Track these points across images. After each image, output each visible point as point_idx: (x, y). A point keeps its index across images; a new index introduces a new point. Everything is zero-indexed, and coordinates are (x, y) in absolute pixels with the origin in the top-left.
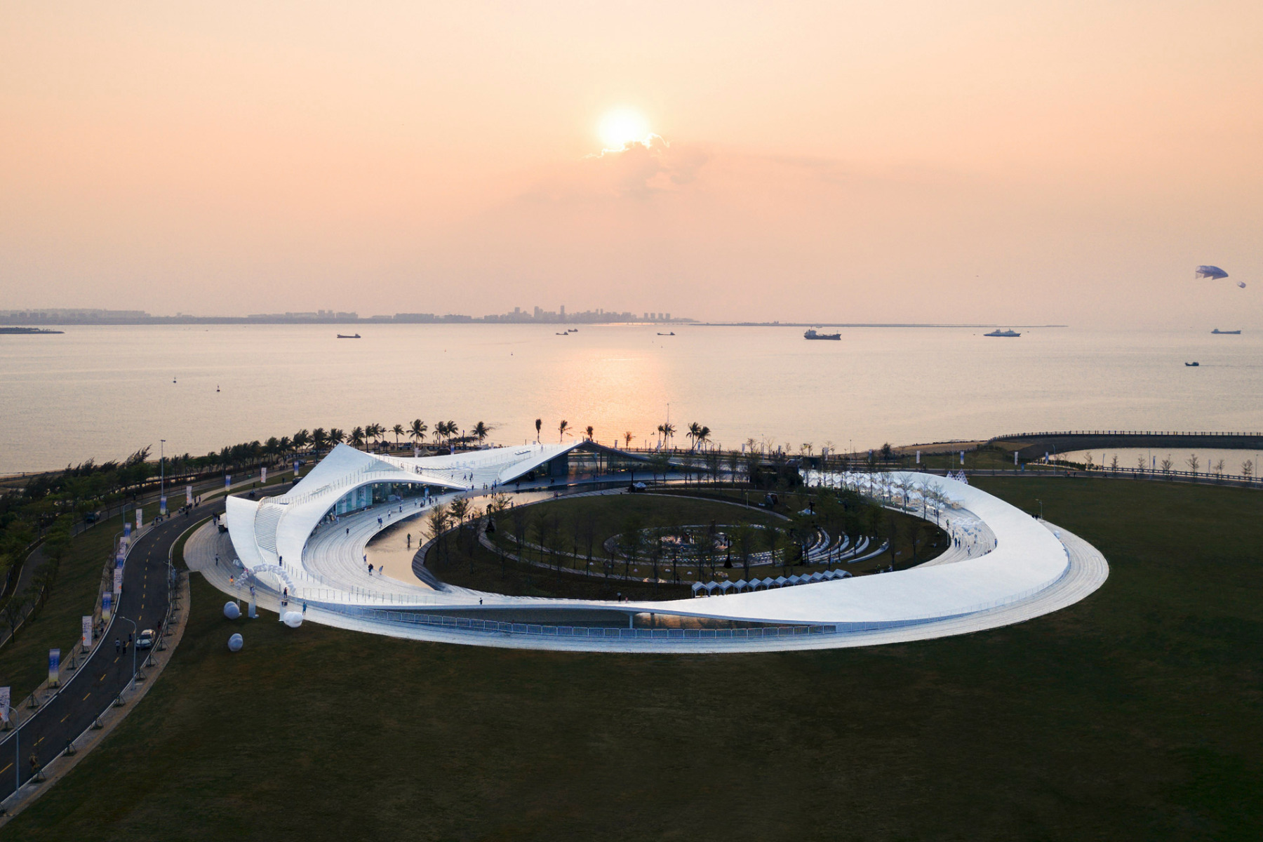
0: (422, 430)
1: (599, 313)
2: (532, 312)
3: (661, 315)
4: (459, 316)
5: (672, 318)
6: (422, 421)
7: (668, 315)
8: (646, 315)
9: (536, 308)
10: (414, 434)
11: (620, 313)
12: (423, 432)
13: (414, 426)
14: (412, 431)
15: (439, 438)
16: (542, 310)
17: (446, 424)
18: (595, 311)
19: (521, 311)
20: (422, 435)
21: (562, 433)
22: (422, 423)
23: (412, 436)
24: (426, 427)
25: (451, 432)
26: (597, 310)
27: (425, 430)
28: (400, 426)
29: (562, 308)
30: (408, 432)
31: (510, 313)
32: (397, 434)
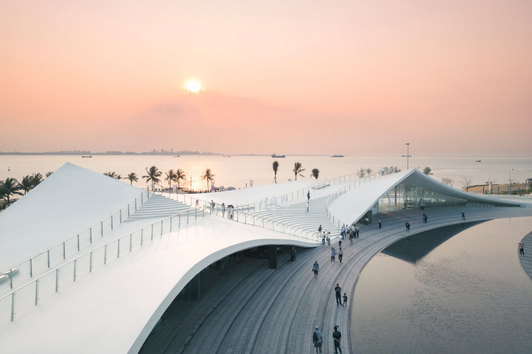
0: (157, 176)
1: (186, 152)
2: (160, 151)
3: (209, 152)
4: (132, 152)
5: (213, 153)
6: (157, 168)
7: (212, 152)
8: (204, 152)
9: (162, 150)
10: (150, 179)
11: (194, 151)
12: (158, 178)
13: (149, 172)
14: (148, 177)
15: (170, 184)
16: (164, 151)
17: (175, 172)
18: (184, 151)
19: (156, 151)
20: (157, 180)
21: (296, 174)
22: (157, 169)
23: (148, 180)
24: (161, 173)
25: (180, 179)
26: (185, 150)
27: (159, 175)
28: (134, 174)
29: (172, 150)
30: (144, 177)
31: (151, 152)
32: (132, 181)
